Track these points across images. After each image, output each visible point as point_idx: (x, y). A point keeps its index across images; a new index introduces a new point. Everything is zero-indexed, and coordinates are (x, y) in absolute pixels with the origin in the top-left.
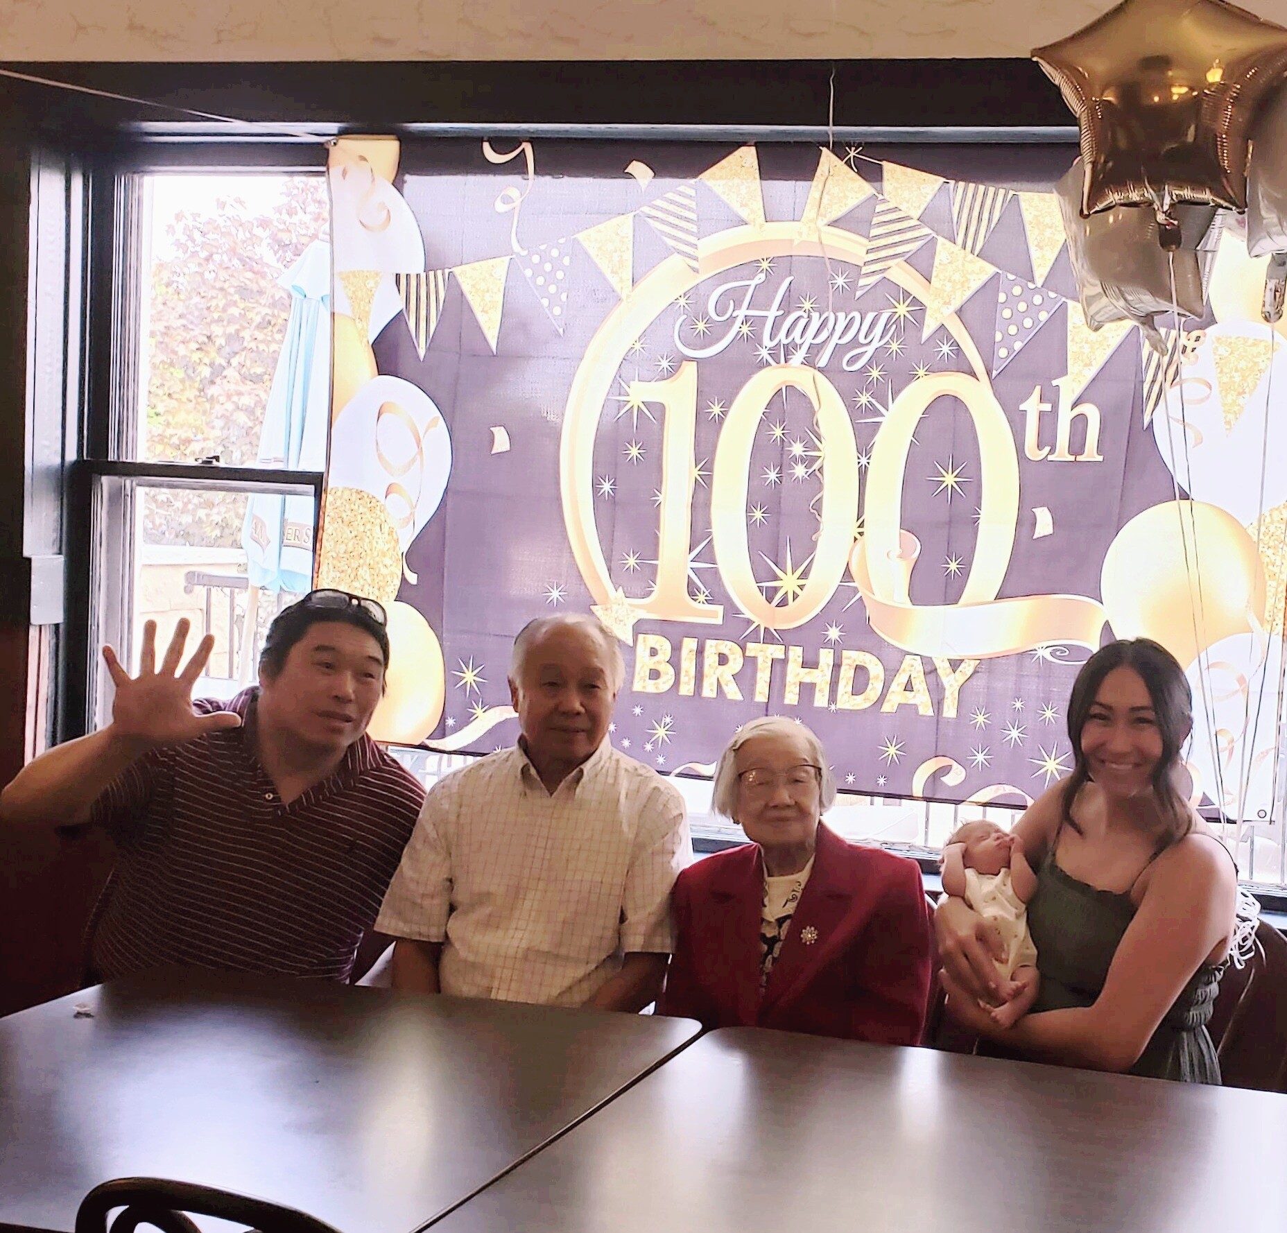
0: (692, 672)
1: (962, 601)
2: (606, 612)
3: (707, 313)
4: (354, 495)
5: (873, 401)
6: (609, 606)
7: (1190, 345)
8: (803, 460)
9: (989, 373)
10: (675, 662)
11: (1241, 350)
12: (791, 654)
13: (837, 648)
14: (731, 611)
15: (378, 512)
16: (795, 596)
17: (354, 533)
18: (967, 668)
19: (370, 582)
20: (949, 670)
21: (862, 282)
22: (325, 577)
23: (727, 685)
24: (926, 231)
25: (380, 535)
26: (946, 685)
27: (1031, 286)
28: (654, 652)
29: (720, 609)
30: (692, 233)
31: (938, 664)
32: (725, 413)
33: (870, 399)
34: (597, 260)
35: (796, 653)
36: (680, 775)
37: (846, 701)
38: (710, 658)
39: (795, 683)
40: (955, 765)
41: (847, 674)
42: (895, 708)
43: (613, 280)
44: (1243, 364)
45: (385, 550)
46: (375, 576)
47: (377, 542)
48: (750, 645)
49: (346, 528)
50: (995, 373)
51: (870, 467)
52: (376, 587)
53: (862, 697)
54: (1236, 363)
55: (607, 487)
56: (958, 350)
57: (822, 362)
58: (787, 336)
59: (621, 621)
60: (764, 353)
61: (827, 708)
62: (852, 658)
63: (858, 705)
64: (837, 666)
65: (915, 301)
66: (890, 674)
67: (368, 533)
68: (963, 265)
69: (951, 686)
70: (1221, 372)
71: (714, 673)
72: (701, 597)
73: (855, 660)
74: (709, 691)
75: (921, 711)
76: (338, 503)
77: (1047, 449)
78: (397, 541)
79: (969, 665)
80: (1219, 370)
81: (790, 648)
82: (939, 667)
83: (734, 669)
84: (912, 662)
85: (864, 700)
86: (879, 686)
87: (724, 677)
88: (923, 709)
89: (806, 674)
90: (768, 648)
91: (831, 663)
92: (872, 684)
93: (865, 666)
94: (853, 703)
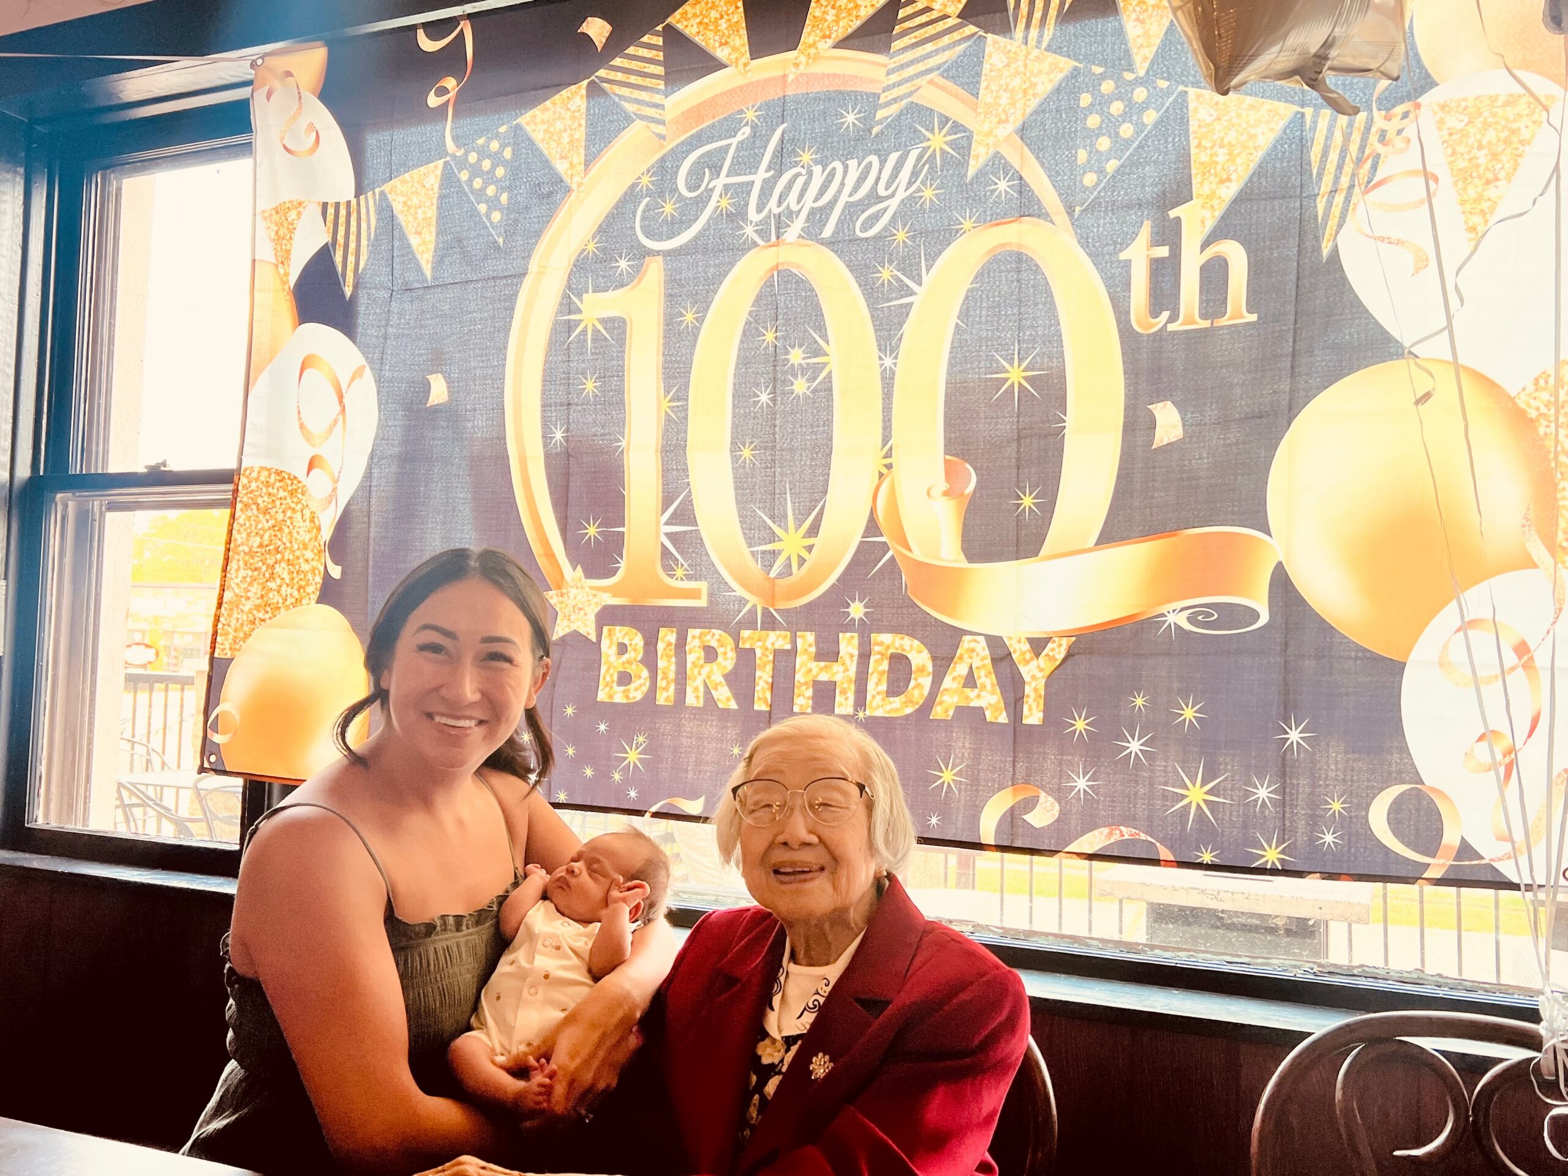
0: (672, 675)
1: (1043, 552)
2: (561, 599)
3: (676, 189)
4: (273, 476)
5: (899, 274)
6: (564, 591)
7: (1392, 127)
8: (804, 370)
9: (1070, 210)
10: (650, 660)
11: (1486, 114)
12: (799, 642)
13: (865, 629)
14: (718, 585)
15: (300, 496)
16: (802, 561)
17: (272, 522)
18: (1058, 651)
19: (288, 581)
20: (1028, 656)
21: (880, 114)
22: (233, 576)
23: (716, 689)
24: (971, 29)
25: (301, 524)
26: (1027, 678)
27: (1129, 76)
28: (622, 649)
29: (703, 586)
30: (658, 91)
31: (1013, 646)
32: (701, 320)
33: (896, 272)
34: (542, 146)
35: (807, 640)
36: (656, 815)
37: (880, 706)
38: (694, 654)
39: (806, 683)
40: (1043, 795)
41: (879, 666)
42: (951, 713)
43: (561, 167)
44: (1491, 135)
45: (307, 541)
46: (295, 574)
47: (298, 532)
48: (745, 634)
49: (261, 516)
50: (1078, 209)
51: (897, 370)
52: (295, 587)
53: (902, 698)
54: (1478, 136)
55: (559, 435)
56: (1022, 187)
57: (827, 232)
58: (780, 203)
59: (580, 609)
60: (749, 231)
61: (853, 717)
62: (886, 642)
63: (896, 710)
64: (864, 657)
65: (957, 127)
66: (943, 662)
67: (288, 523)
68: (1025, 66)
69: (1033, 677)
70: (1454, 153)
71: (699, 674)
72: (679, 573)
73: (888, 647)
74: (693, 699)
75: (989, 716)
76: (254, 486)
77: (1165, 315)
78: (319, 529)
79: (1060, 645)
80: (1449, 151)
81: (798, 633)
82: (1015, 652)
83: (725, 667)
84: (973, 645)
85: (905, 702)
86: (926, 682)
87: (713, 677)
88: (992, 713)
89: (821, 669)
90: (767, 636)
91: (856, 653)
92: (916, 679)
93: (904, 653)
94: (888, 707)
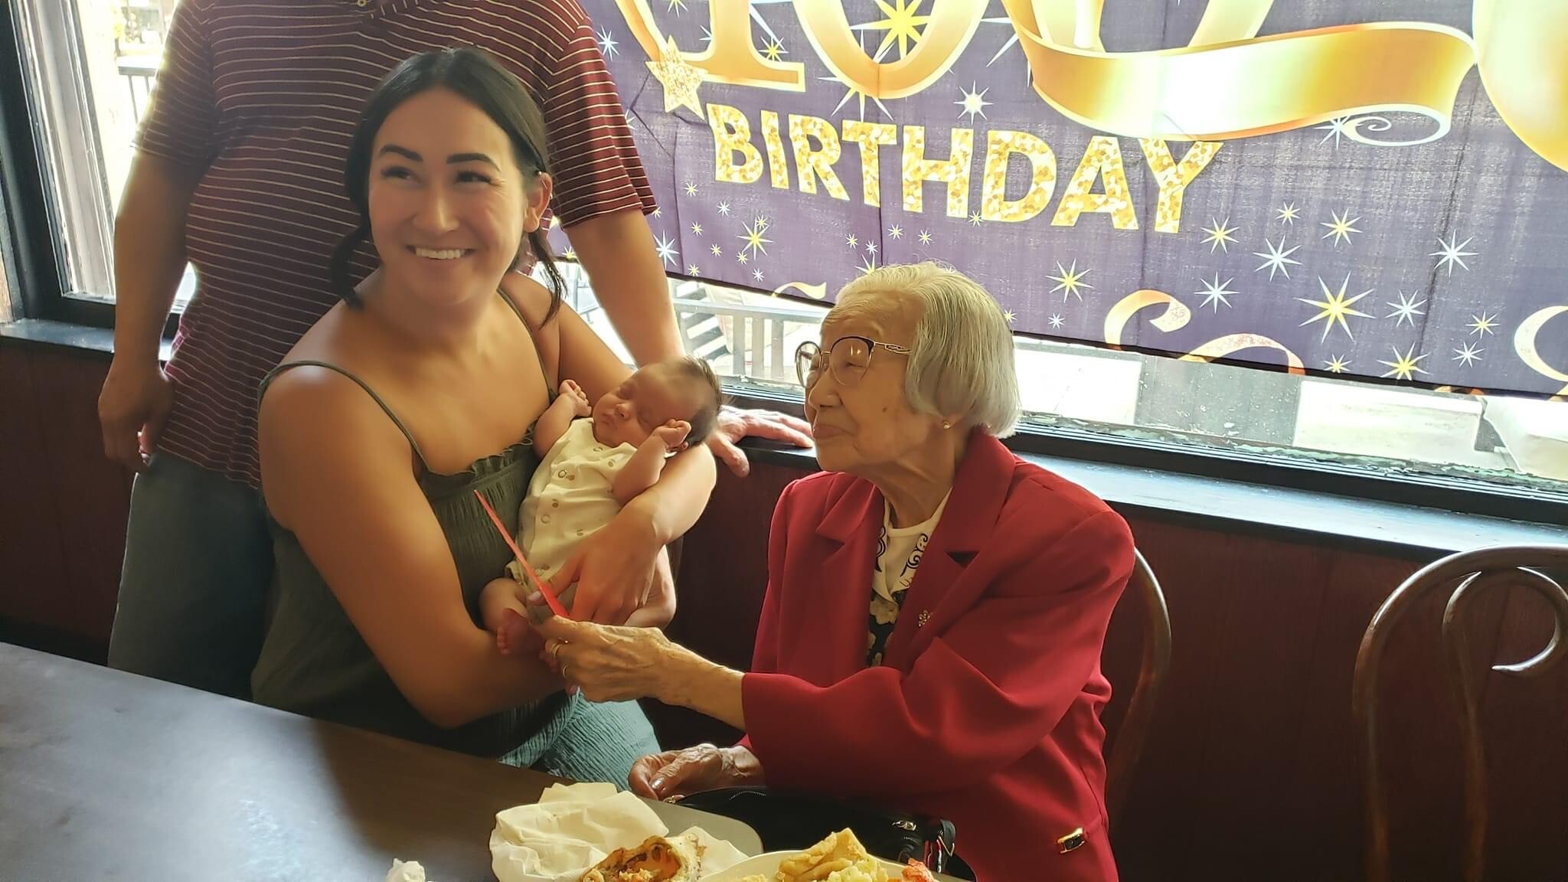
0: (782, 159)
1: (1196, 40)
2: (664, 72)
6: (664, 64)
10: (758, 143)
12: (907, 136)
13: (980, 125)
14: (815, 67)
16: (911, 44)
18: (1201, 156)
20: (1168, 160)
23: (826, 178)
26: (1162, 184)
28: (731, 129)
29: (799, 68)
31: (1148, 149)
35: (915, 135)
36: (783, 296)
37: (996, 210)
38: (800, 145)
39: (915, 183)
40: (1173, 302)
41: (995, 167)
42: (1075, 220)
48: (848, 125)
53: (1021, 203)
59: (681, 84)
61: (966, 220)
62: (1005, 139)
63: (1015, 215)
64: (979, 153)
66: (1067, 167)
69: (1170, 184)
71: (808, 161)
72: (773, 51)
73: (1007, 146)
74: (807, 186)
75: (1117, 223)
79: (1204, 151)
81: (906, 128)
82: (1151, 156)
83: (831, 157)
84: (1104, 147)
85: (1025, 207)
86: (1049, 187)
87: (821, 167)
88: (1120, 220)
89: (931, 168)
90: (871, 129)
91: (970, 151)
92: (1037, 184)
93: (1026, 153)
94: (1005, 212)
